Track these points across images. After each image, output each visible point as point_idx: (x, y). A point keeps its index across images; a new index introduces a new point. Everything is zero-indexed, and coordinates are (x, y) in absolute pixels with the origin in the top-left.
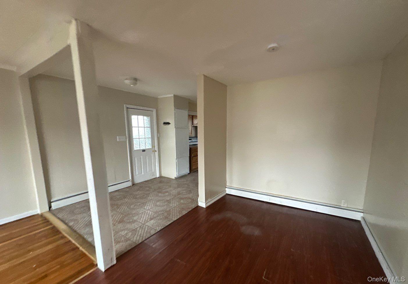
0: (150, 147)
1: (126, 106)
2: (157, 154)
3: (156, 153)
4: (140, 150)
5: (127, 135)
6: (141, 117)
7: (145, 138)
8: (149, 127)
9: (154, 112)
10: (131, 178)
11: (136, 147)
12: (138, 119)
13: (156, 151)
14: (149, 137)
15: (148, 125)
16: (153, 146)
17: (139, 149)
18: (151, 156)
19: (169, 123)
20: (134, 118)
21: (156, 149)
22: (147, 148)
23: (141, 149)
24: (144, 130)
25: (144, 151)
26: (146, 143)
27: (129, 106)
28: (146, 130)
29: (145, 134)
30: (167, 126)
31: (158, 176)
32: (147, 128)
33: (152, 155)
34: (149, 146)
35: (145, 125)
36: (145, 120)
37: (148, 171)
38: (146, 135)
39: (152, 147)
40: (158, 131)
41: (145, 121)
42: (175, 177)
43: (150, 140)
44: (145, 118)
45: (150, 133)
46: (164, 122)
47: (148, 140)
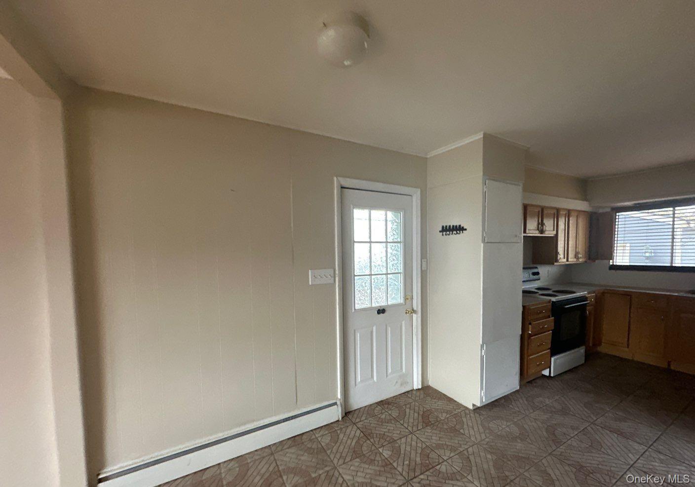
0: (399, 299)
1: (338, 181)
2: (416, 319)
3: (414, 316)
4: (371, 309)
5: (337, 269)
6: (378, 215)
7: (387, 274)
8: (399, 242)
9: (414, 199)
10: (341, 395)
11: (361, 300)
12: (370, 220)
13: (414, 311)
14: (397, 271)
15: (397, 236)
16: (408, 297)
17: (369, 306)
18: (401, 325)
19: (459, 229)
20: (360, 216)
21: (416, 304)
22: (389, 304)
23: (374, 305)
24: (387, 251)
25: (381, 311)
26: (390, 289)
27: (347, 182)
28: (389, 250)
29: (388, 260)
30: (454, 237)
31: (417, 384)
32: (394, 244)
33: (403, 323)
34: (395, 298)
35: (389, 235)
36: (388, 222)
37: (390, 371)
38: (390, 265)
39: (406, 299)
41: (389, 225)
42: (474, 405)
43: (401, 278)
44: (390, 215)
45: (401, 259)
46: (443, 227)
47: (395, 280)
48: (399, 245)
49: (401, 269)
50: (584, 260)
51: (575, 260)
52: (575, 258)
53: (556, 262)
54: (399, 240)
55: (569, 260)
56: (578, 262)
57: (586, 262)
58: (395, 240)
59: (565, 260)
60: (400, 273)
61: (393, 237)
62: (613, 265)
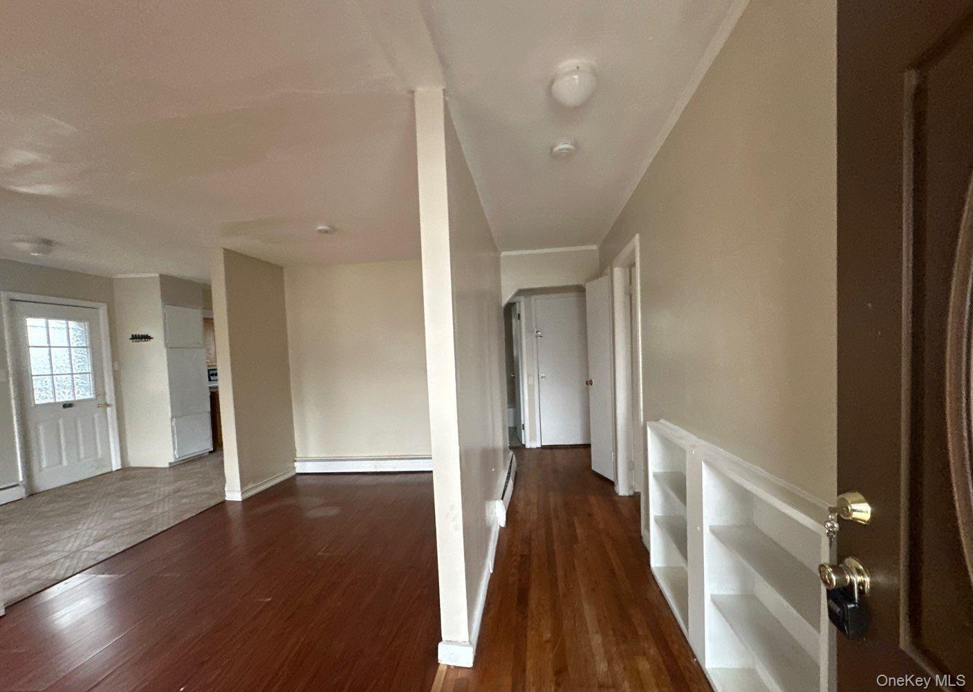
0: (89, 395)
1: (6, 295)
2: (111, 412)
3: (108, 410)
4: (54, 404)
5: (10, 368)
6: (57, 324)
7: (72, 374)
8: (85, 347)
9: (101, 312)
10: (24, 477)
11: (41, 397)
12: (47, 327)
13: (108, 405)
14: (84, 371)
15: (81, 342)
16: (100, 391)
17: (52, 401)
18: (93, 419)
19: (147, 338)
20: (35, 325)
21: (110, 398)
22: (79, 397)
23: (58, 401)
24: (70, 354)
25: (67, 405)
26: (76, 387)
27: (17, 295)
28: (73, 354)
29: (73, 362)
30: (143, 343)
31: (116, 465)
32: (78, 349)
33: (96, 416)
34: (85, 392)
35: (71, 341)
36: (71, 331)
37: (82, 456)
38: (75, 366)
39: (97, 394)
40: (115, 357)
42: (170, 463)
43: (90, 378)
44: (72, 324)
45: (88, 361)
46: (133, 335)
47: (82, 379)
48: (85, 349)
49: (89, 369)
54: (84, 345)
58: (80, 345)
60: (89, 373)
61: (77, 342)
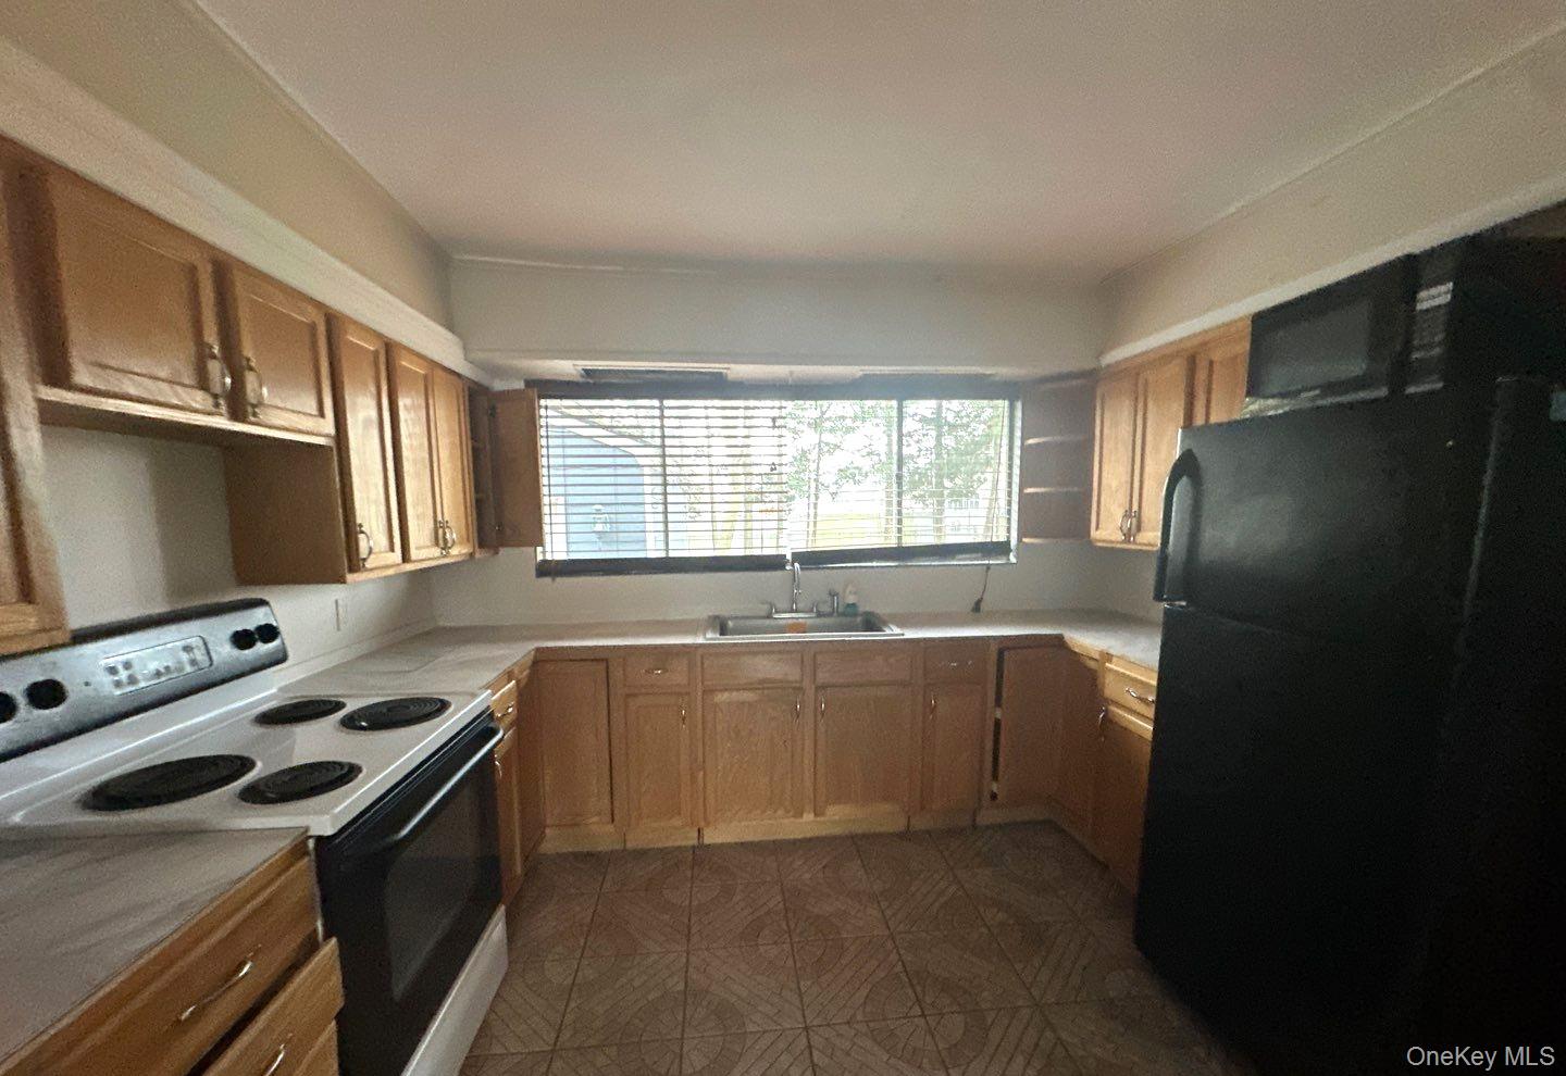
50: (465, 551)
51: (436, 552)
52: (437, 544)
53: (352, 570)
55: (414, 554)
56: (446, 561)
57: (471, 555)
59: (397, 556)
62: (545, 561)
